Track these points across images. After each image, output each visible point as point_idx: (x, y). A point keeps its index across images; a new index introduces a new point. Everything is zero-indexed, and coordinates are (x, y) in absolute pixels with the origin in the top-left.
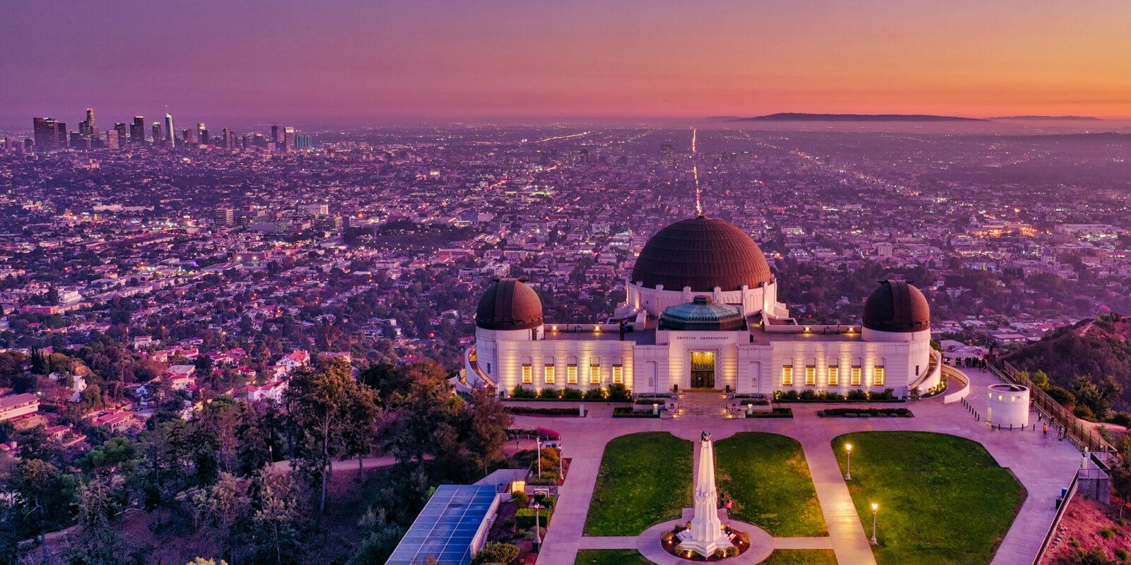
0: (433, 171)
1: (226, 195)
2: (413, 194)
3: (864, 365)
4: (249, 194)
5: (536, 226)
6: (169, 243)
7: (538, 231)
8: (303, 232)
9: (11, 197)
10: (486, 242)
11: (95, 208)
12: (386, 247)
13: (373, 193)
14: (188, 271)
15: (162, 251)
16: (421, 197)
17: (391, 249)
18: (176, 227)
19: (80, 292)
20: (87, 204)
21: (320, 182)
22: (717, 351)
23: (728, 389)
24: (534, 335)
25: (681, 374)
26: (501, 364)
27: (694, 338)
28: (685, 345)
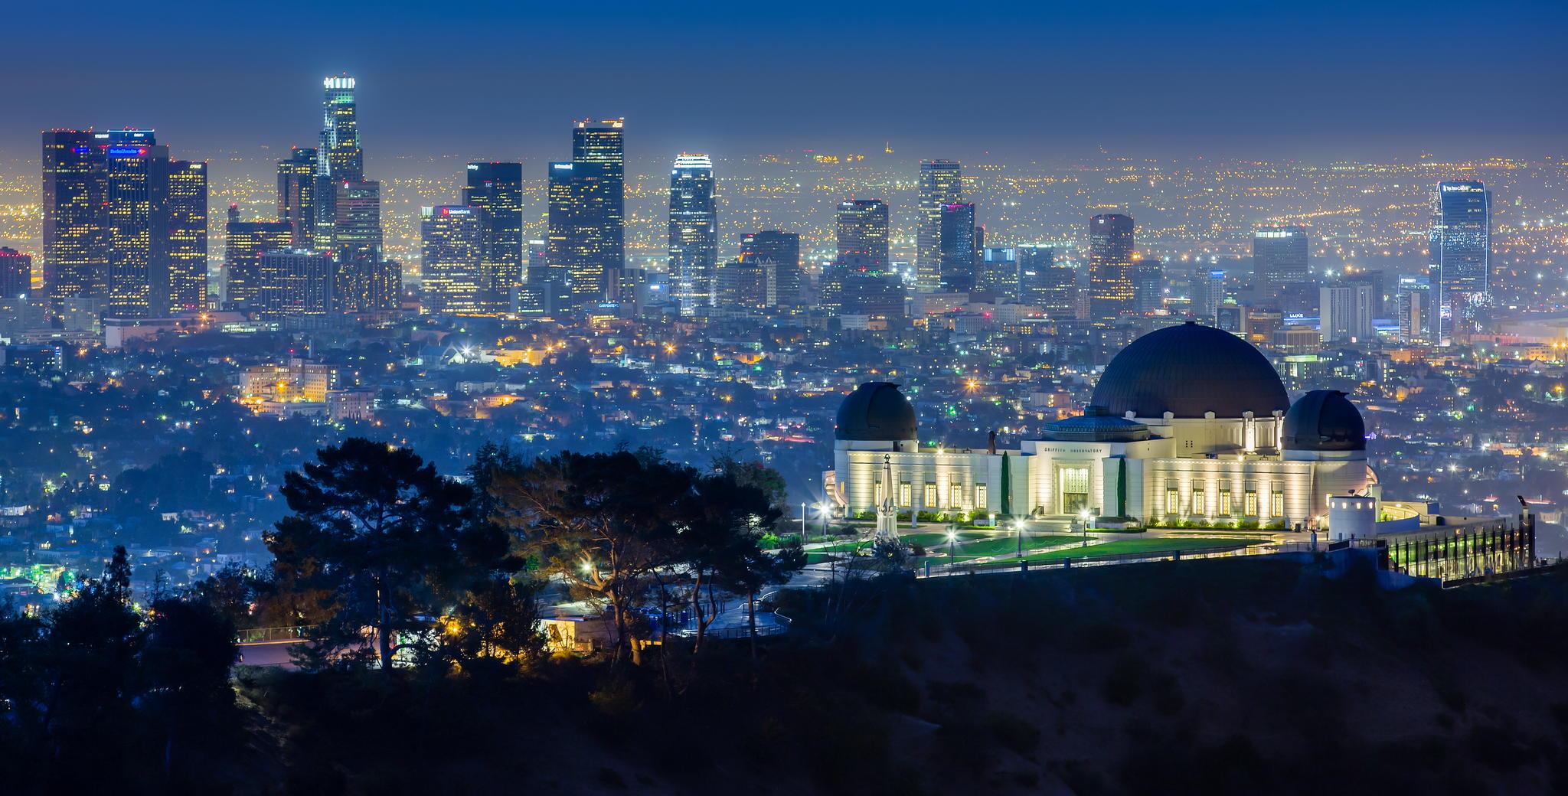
3: (1259, 490)
22: (1090, 469)
23: (1097, 511)
24: (896, 449)
25: (1050, 495)
26: (851, 481)
27: (1064, 451)
28: (1053, 459)
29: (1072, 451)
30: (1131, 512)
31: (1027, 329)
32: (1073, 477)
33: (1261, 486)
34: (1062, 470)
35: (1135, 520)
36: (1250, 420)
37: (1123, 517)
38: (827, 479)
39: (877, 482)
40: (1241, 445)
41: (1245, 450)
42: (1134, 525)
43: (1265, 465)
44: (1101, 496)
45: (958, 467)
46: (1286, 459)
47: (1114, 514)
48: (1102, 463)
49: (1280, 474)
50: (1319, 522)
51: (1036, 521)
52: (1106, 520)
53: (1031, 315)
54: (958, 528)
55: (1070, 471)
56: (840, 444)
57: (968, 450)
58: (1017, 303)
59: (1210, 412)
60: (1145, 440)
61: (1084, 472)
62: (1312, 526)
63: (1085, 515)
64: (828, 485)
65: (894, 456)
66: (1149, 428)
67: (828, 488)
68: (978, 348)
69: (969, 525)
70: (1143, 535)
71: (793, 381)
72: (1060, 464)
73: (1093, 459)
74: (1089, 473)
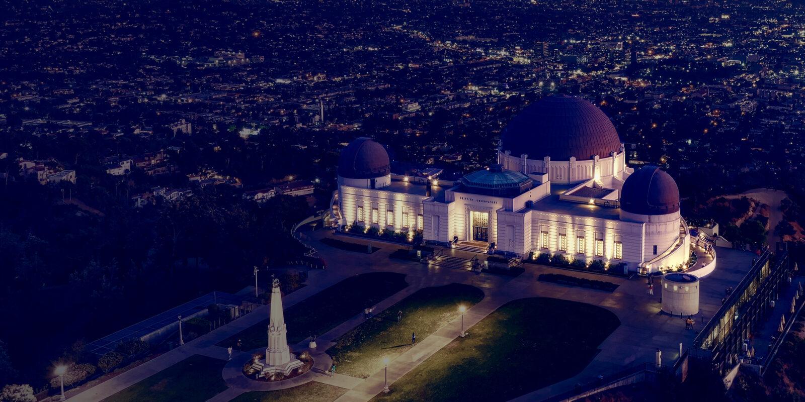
0: (724, 15)
1: (553, 31)
2: (701, 35)
3: (605, 239)
4: (570, 30)
5: (795, 68)
6: (496, 68)
7: (797, 72)
8: (599, 64)
9: (404, 28)
10: (746, 80)
11: (457, 38)
12: (659, 80)
13: (668, 33)
14: (500, 92)
15: (488, 75)
16: (707, 37)
17: (663, 83)
18: (507, 55)
19: (420, 104)
20: (452, 35)
21: (628, 22)
22: (489, 213)
24: (372, 184)
25: (463, 228)
26: (344, 204)
27: (472, 200)
28: (465, 204)
29: (477, 201)
32: (480, 217)
34: (471, 213)
36: (597, 161)
39: (359, 207)
44: (496, 236)
48: (497, 213)
52: (499, 253)
55: (477, 213)
59: (573, 155)
60: (528, 190)
61: (486, 215)
72: (469, 208)
73: (492, 208)
74: (489, 215)
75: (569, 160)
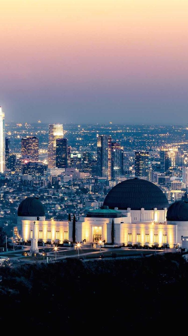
22: (102, 227)
23: (104, 241)
24: (38, 219)
25: (89, 235)
26: (23, 230)
27: (94, 221)
28: (90, 223)
29: (96, 221)
30: (116, 241)
31: (85, 181)
32: (97, 230)
33: (159, 233)
34: (93, 227)
35: (117, 244)
36: (156, 211)
37: (113, 243)
38: (15, 230)
39: (32, 231)
40: (153, 219)
41: (154, 221)
42: (117, 246)
43: (161, 226)
44: (106, 236)
45: (58, 226)
46: (168, 224)
47: (110, 241)
48: (106, 225)
49: (166, 229)
50: (179, 245)
51: (84, 244)
52: (107, 244)
53: (86, 176)
54: (58, 246)
55: (96, 227)
56: (19, 218)
57: (62, 220)
58: (81, 172)
59: (143, 208)
60: (121, 217)
61: (100, 228)
62: (176, 247)
63: (100, 242)
64: (15, 231)
65: (37, 222)
66: (122, 213)
67: (15, 232)
68: (68, 186)
69: (62, 245)
70: (119, 249)
71: (6, 197)
72: (92, 225)
73: (103, 224)
74: (102, 228)
75: (140, 209)
